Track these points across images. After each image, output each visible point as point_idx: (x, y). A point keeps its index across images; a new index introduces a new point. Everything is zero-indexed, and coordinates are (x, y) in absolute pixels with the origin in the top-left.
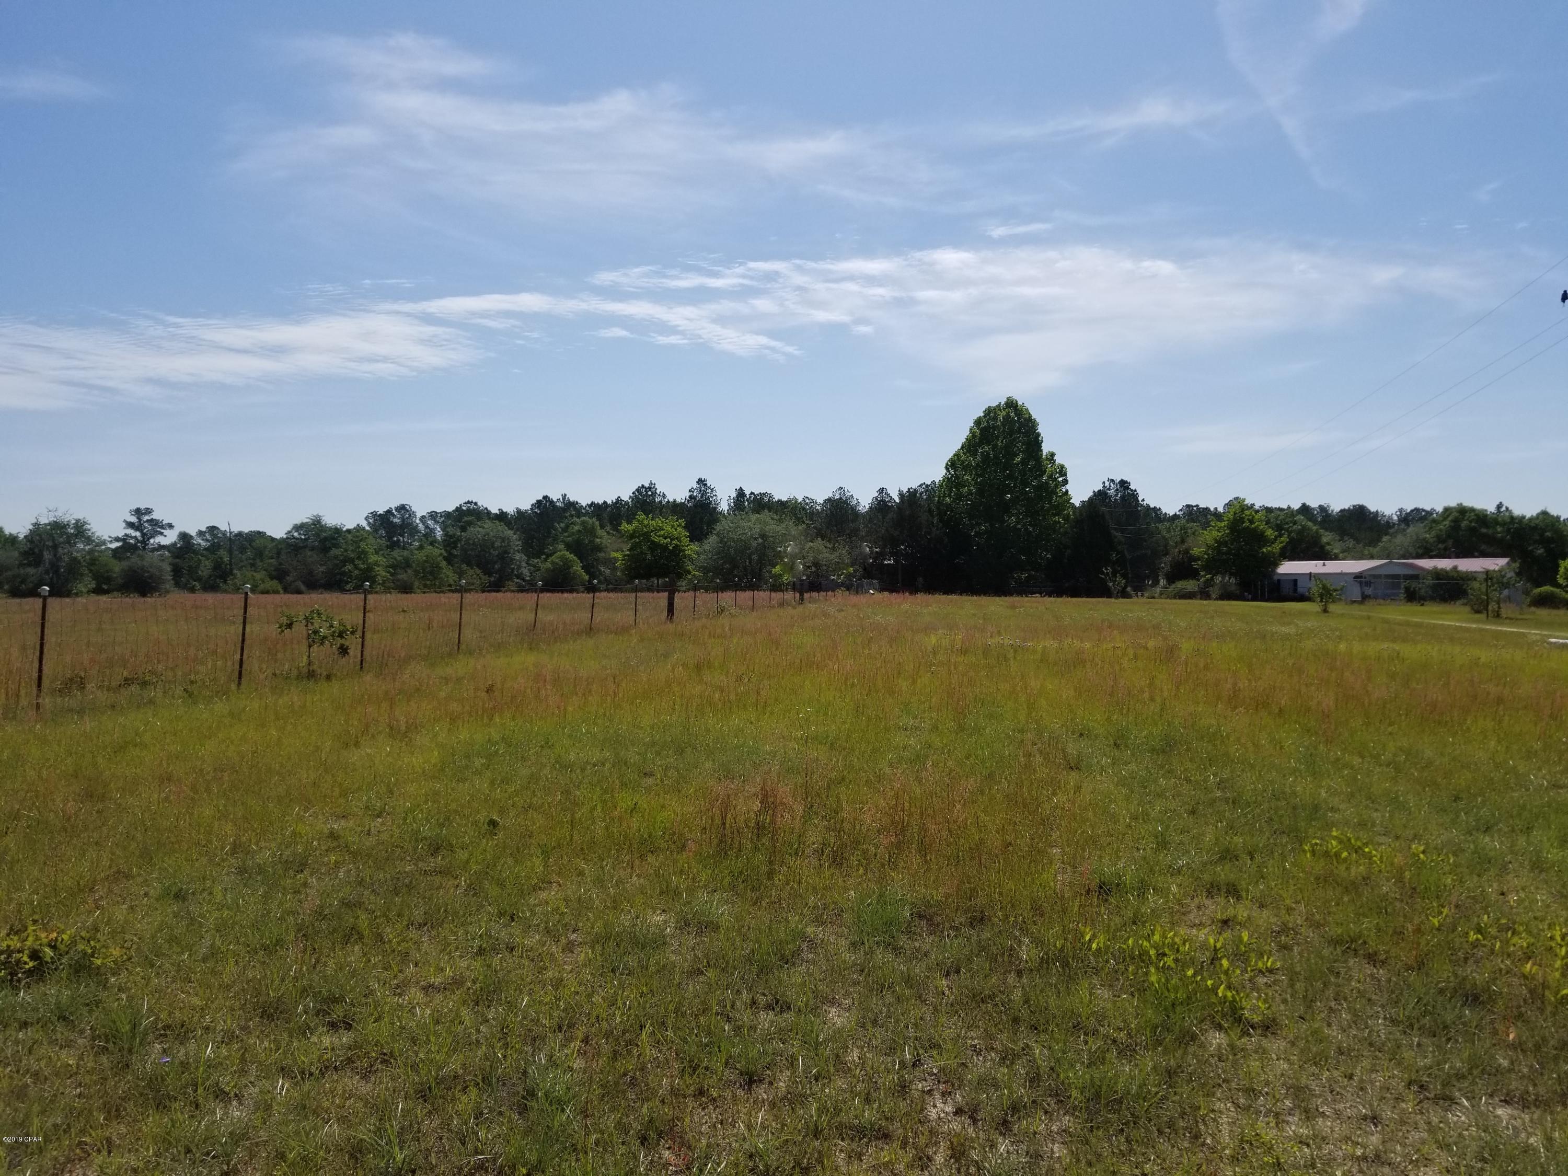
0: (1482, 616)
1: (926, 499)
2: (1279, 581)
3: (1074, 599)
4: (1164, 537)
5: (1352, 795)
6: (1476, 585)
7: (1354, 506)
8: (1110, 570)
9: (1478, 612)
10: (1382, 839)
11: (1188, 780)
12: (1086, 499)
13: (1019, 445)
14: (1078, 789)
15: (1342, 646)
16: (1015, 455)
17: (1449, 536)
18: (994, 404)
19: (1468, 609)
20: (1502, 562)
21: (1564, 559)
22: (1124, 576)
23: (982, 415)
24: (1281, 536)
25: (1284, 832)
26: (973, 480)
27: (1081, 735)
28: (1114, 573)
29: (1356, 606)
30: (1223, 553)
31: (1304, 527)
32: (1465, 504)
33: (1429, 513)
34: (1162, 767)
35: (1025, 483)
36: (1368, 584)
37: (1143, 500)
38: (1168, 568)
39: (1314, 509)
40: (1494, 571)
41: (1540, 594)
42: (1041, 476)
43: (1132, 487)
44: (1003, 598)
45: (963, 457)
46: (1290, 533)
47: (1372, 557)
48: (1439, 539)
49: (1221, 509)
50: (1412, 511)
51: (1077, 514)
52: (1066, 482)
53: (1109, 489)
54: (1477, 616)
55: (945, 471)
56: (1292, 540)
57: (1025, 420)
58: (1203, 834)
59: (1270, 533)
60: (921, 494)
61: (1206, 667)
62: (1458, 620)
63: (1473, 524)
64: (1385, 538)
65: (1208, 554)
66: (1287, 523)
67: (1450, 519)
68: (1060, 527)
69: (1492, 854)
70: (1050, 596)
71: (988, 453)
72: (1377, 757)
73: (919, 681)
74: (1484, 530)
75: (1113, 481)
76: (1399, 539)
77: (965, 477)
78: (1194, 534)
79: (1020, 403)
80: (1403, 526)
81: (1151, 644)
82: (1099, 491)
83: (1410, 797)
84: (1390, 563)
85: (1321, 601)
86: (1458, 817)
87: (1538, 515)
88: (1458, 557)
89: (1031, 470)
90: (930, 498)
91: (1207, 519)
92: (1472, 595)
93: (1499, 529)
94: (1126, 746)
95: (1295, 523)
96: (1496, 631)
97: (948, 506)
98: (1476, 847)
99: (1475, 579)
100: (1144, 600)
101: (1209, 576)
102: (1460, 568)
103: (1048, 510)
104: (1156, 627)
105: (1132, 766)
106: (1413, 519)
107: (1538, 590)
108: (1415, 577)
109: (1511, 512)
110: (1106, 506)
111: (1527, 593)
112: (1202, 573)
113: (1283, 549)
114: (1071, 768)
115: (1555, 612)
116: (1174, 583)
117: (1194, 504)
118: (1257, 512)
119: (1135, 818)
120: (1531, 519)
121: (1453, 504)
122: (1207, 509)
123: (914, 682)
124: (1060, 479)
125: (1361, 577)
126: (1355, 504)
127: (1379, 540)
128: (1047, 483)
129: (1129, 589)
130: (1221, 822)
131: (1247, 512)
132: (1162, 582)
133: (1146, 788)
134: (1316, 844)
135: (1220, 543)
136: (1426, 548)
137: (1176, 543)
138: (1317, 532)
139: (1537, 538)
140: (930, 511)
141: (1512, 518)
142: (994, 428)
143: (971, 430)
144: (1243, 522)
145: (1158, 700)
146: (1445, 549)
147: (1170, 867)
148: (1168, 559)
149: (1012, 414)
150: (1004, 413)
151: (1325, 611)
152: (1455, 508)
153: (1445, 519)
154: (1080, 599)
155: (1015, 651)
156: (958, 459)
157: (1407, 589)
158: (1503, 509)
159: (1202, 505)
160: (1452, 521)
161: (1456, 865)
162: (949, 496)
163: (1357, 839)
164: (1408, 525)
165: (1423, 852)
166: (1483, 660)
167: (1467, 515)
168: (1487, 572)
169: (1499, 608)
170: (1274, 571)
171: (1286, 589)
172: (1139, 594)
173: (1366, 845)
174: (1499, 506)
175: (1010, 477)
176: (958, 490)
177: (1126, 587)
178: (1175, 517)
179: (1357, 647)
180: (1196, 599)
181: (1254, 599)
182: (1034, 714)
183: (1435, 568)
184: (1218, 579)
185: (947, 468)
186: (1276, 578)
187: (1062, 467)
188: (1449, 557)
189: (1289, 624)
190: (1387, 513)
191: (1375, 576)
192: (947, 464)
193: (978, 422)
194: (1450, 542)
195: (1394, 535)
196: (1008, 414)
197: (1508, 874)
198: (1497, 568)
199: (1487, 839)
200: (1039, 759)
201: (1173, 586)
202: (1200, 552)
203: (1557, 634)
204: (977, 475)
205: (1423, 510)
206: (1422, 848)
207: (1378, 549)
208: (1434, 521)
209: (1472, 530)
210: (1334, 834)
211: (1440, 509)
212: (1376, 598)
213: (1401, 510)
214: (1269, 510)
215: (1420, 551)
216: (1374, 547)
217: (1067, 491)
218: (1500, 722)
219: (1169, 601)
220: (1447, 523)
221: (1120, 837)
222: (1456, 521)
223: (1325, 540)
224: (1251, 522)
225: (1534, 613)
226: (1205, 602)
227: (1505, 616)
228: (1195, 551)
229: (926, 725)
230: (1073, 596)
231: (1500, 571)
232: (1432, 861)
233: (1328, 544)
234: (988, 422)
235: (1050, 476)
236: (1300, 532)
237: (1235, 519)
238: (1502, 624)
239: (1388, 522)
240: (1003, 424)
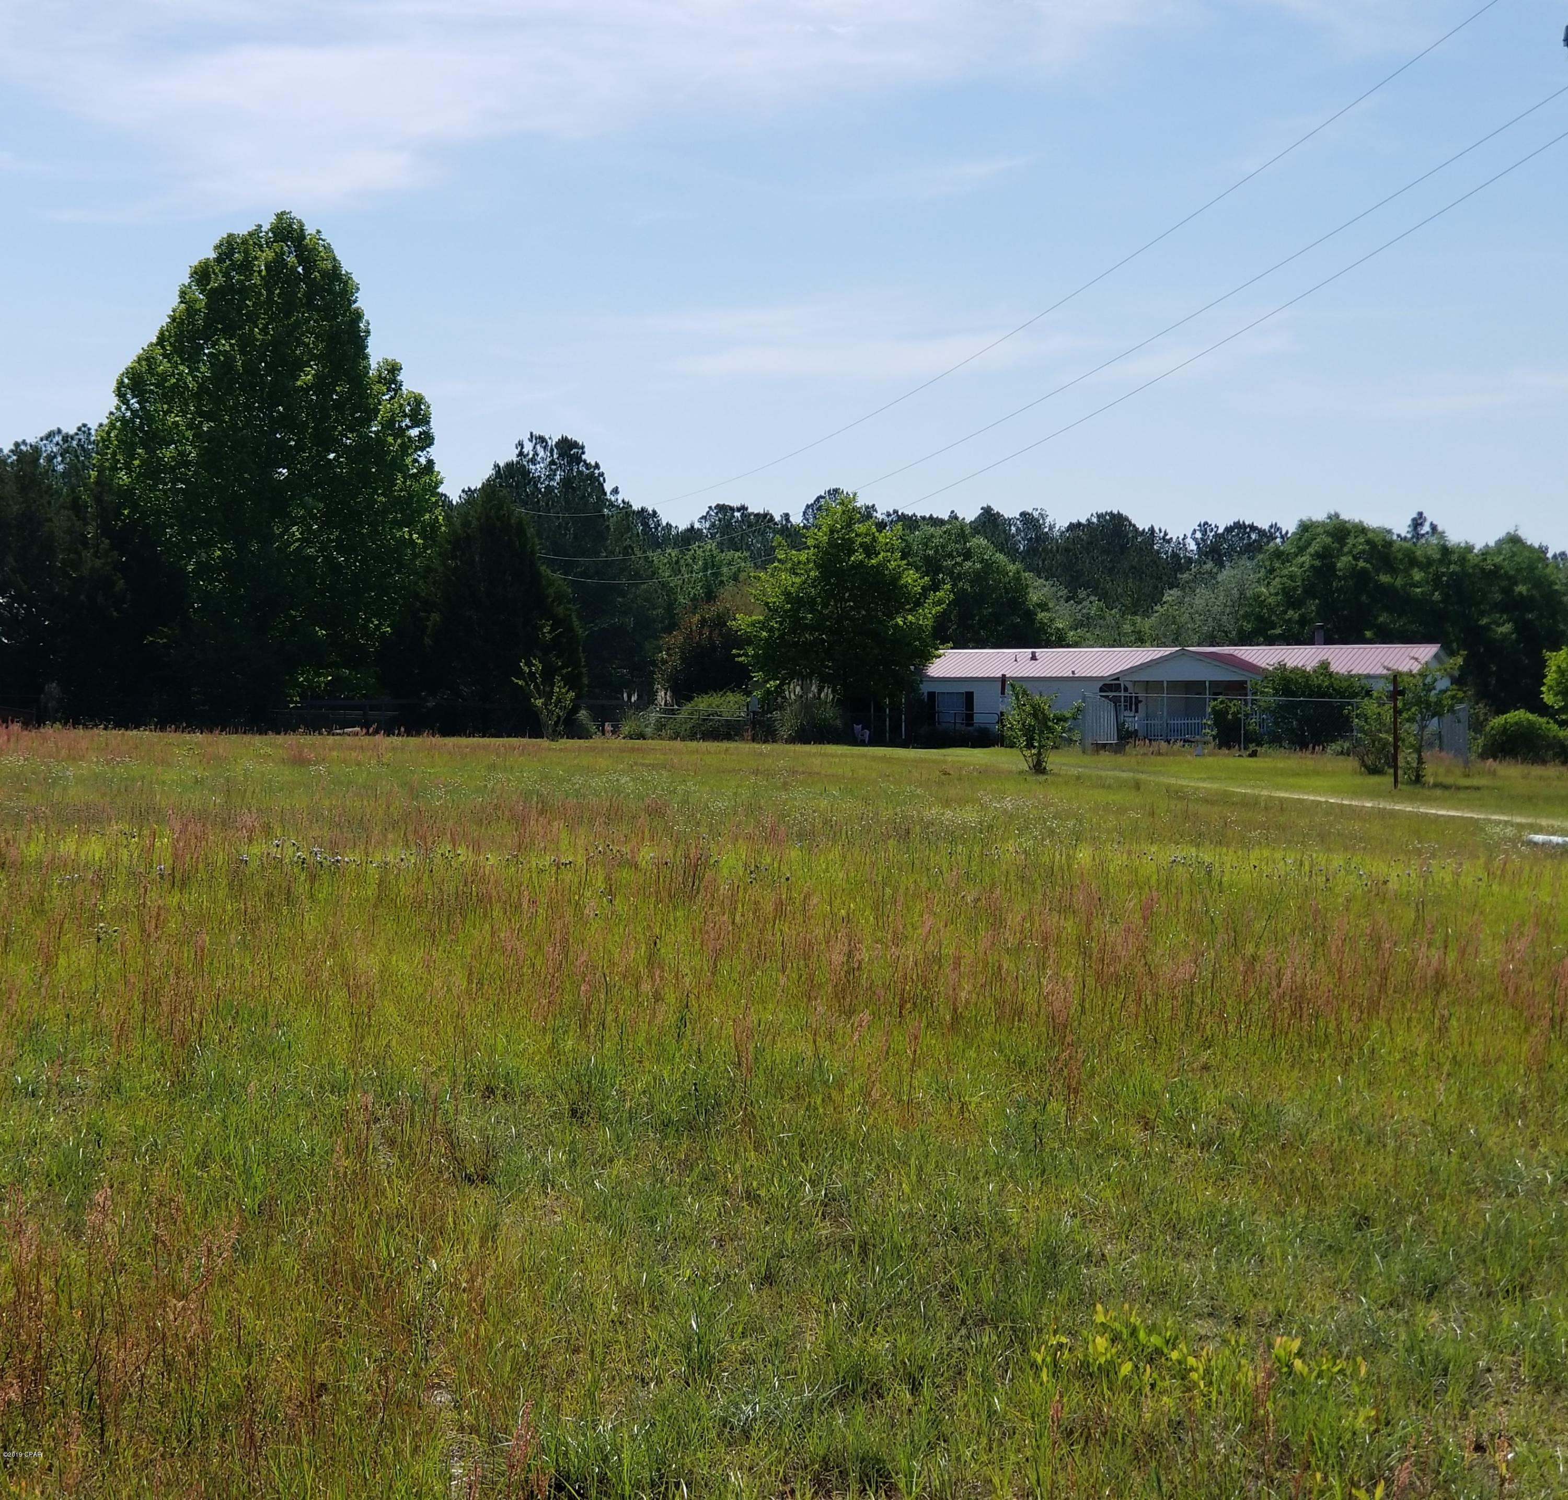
0: (1388, 780)
1: (64, 474)
2: (932, 695)
3: (450, 741)
4: (664, 585)
5: (1133, 1220)
6: (1370, 707)
7: (1099, 516)
8: (537, 665)
9: (1374, 771)
10: (1203, 1327)
11: (751, 1197)
12: (477, 484)
13: (309, 340)
14: (490, 1233)
15: (1084, 855)
16: (298, 366)
17: (1310, 592)
18: (242, 230)
19: (1352, 763)
20: (1426, 652)
21: (1557, 648)
22: (572, 682)
23: (213, 255)
24: (935, 587)
25: (984, 1321)
26: (190, 426)
27: (490, 1091)
28: (548, 675)
29: (1106, 758)
30: (806, 628)
31: (988, 565)
32: (1345, 516)
33: (1267, 536)
34: (686, 1165)
35: (326, 441)
36: (1133, 703)
37: (616, 491)
38: (676, 661)
39: (1009, 522)
40: (1410, 674)
41: (1504, 730)
42: (367, 422)
43: (589, 457)
44: (271, 737)
45: (164, 366)
46: (956, 579)
47: (1140, 640)
48: (1291, 599)
49: (797, 519)
50: (1228, 530)
51: (457, 522)
52: (427, 440)
53: (533, 461)
54: (1374, 780)
55: (115, 401)
56: (960, 599)
57: (324, 274)
58: (798, 1332)
59: (911, 578)
60: (51, 458)
61: (780, 909)
62: (1334, 791)
63: (1361, 564)
64: (1170, 595)
65: (771, 630)
66: (950, 556)
67: (1311, 550)
68: (415, 556)
69: (1449, 1351)
70: (389, 733)
71: (230, 358)
72: (1180, 1125)
73: (62, 961)
74: (1385, 578)
75: (542, 440)
76: (1201, 598)
77: (171, 419)
78: (735, 578)
79: (310, 230)
80: (1209, 565)
81: (647, 854)
82: (509, 465)
83: (1261, 1219)
84: (1183, 653)
85: (1030, 746)
86: (1368, 1265)
87: (1500, 543)
88: (1328, 641)
89: (338, 406)
90: (75, 471)
91: (765, 542)
92: (1361, 730)
93: (1418, 575)
94: (603, 1117)
95: (967, 555)
96: (1417, 815)
97: (127, 494)
98: (1413, 1335)
99: (1368, 693)
100: (617, 742)
101: (771, 684)
102: (1334, 668)
103: (385, 511)
104: (656, 811)
105: (619, 1168)
106: (1232, 548)
107: (1498, 721)
108: (1238, 688)
109: (1442, 535)
110: (525, 504)
111: (1477, 726)
112: (757, 676)
113: (941, 622)
114: (470, 1179)
115: (1537, 770)
116: (690, 699)
117: (735, 504)
118: (881, 526)
119: (630, 1299)
120: (1486, 553)
121: (1319, 515)
122: (766, 517)
123: (49, 962)
124: (414, 432)
125: (1117, 688)
126: (1102, 510)
127: (1156, 598)
128: (380, 440)
129: (583, 714)
130: (838, 1301)
131: (860, 528)
132: (662, 696)
133: (653, 1221)
134: (1061, 1346)
135: (796, 601)
136: (1260, 618)
137: (694, 599)
138: (1018, 578)
139: (1498, 597)
140: (76, 506)
141: (1445, 550)
142: (244, 291)
143: (183, 294)
144: (851, 552)
145: (671, 997)
146: (1303, 622)
147: (725, 1422)
148: (676, 639)
149: (291, 259)
150: (269, 254)
151: (1039, 768)
152: (1323, 524)
153: (1301, 550)
154: (463, 741)
155: (313, 878)
156: (151, 370)
157: (1219, 716)
158: (1426, 528)
159: (755, 508)
160: (1317, 555)
161: (1374, 1381)
162: (128, 467)
163: (1151, 1330)
164: (1221, 565)
165: (1300, 1354)
166: (1393, 885)
167: (1350, 541)
168: (1395, 677)
169: (1420, 761)
170: (920, 672)
171: (949, 716)
172: (608, 727)
173: (1172, 1343)
174: (1418, 522)
175: (288, 422)
176: (150, 451)
177: (575, 709)
178: (692, 534)
179: (1117, 859)
180: (743, 739)
181: (877, 740)
182: (368, 1042)
183: (1282, 667)
184: (794, 690)
185: (120, 395)
186: (925, 688)
187: (418, 401)
188: (1312, 643)
189: (963, 802)
190: (1174, 534)
191: (1148, 686)
192: (121, 383)
193: (202, 274)
194: (1312, 605)
195: (1188, 588)
196: (280, 257)
197: (1486, 1398)
198: (1416, 668)
199: (1435, 1316)
200: (384, 1159)
201: (689, 707)
202: (753, 624)
203: (1544, 822)
204: (199, 413)
205: (1253, 528)
206: (1296, 1345)
207: (1153, 619)
208: (1278, 554)
209: (1361, 578)
210: (1100, 1318)
211: (1290, 526)
212: (1150, 737)
213: (1204, 527)
214: (909, 522)
215: (1248, 627)
216: (1146, 615)
217: (430, 463)
218: (1443, 1030)
219: (678, 744)
220: (1306, 559)
221: (599, 1351)
222: (1325, 555)
223: (1034, 597)
224: (870, 550)
225: (1494, 773)
226: (765, 748)
227: (1431, 781)
228: (741, 622)
229: (90, 1080)
230: (446, 732)
231: (1422, 675)
232: (1320, 1376)
233: (1043, 606)
234: (226, 275)
235: (389, 424)
236: (978, 578)
237: (832, 543)
238: (1426, 800)
239: (1175, 555)
240: (268, 283)
